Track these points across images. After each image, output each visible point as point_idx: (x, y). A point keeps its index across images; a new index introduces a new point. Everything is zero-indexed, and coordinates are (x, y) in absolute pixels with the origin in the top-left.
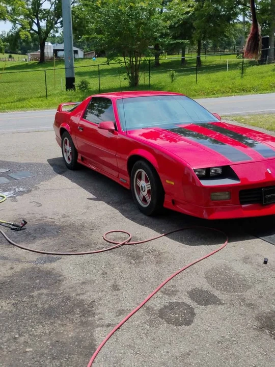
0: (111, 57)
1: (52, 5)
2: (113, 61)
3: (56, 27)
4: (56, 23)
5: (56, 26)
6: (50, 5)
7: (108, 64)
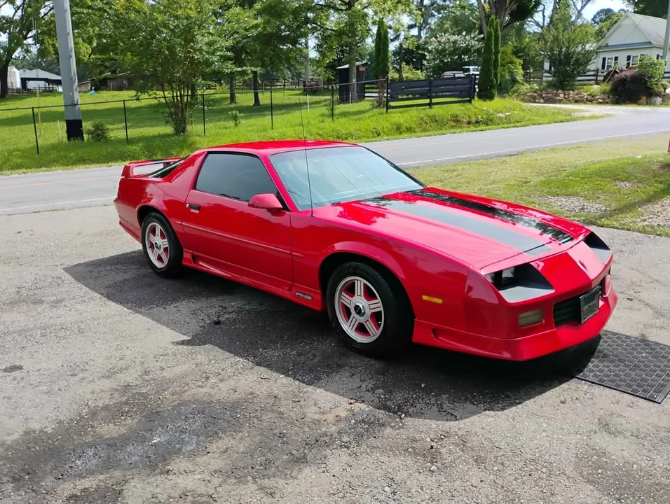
0: (143, 89)
1: (16, 12)
2: (146, 96)
3: (26, 44)
4: (26, 38)
5: (25, 42)
6: (14, 11)
7: (138, 99)
